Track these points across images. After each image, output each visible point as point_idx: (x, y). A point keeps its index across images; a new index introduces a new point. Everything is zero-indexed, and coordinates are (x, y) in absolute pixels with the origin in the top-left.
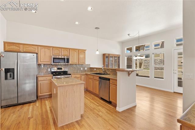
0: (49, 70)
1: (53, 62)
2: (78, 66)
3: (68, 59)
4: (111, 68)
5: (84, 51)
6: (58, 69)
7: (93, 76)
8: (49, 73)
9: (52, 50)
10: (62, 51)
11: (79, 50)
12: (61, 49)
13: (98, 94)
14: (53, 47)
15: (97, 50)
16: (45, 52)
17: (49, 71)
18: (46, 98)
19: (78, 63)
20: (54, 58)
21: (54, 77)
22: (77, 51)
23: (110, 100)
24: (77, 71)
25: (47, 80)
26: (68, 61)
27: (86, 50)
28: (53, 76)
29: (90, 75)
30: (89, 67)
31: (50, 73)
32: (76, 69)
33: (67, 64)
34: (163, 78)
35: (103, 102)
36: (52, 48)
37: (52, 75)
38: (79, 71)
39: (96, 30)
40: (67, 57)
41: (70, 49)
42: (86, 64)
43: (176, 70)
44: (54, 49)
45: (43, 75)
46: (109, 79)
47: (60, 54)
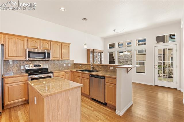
0: (22, 67)
1: (29, 57)
2: (60, 62)
3: (49, 54)
4: (95, 64)
5: (68, 45)
6: (35, 66)
7: (81, 73)
8: (22, 71)
9: (26, 41)
10: (41, 44)
11: (62, 43)
12: (39, 41)
13: (89, 95)
14: (28, 38)
15: (85, 44)
16: (16, 43)
17: (21, 69)
18: (18, 106)
19: (62, 58)
20: (29, 53)
21: (29, 77)
22: (60, 44)
23: (106, 102)
24: (60, 68)
25: (19, 82)
26: (49, 57)
27: (70, 44)
28: (29, 75)
29: (76, 72)
30: (73, 63)
31: (24, 71)
32: (58, 66)
33: (47, 59)
34: (145, 73)
35: (97, 104)
36: (26, 39)
37: (27, 74)
38: (61, 68)
39: (84, 21)
40: (47, 51)
41: (51, 41)
42: (70, 59)
43: (156, 65)
44: (29, 40)
45: (12, 75)
46: (104, 78)
47: (39, 47)
